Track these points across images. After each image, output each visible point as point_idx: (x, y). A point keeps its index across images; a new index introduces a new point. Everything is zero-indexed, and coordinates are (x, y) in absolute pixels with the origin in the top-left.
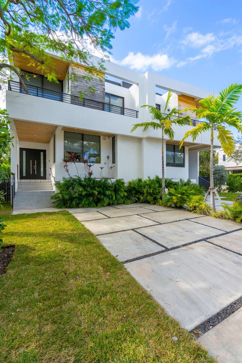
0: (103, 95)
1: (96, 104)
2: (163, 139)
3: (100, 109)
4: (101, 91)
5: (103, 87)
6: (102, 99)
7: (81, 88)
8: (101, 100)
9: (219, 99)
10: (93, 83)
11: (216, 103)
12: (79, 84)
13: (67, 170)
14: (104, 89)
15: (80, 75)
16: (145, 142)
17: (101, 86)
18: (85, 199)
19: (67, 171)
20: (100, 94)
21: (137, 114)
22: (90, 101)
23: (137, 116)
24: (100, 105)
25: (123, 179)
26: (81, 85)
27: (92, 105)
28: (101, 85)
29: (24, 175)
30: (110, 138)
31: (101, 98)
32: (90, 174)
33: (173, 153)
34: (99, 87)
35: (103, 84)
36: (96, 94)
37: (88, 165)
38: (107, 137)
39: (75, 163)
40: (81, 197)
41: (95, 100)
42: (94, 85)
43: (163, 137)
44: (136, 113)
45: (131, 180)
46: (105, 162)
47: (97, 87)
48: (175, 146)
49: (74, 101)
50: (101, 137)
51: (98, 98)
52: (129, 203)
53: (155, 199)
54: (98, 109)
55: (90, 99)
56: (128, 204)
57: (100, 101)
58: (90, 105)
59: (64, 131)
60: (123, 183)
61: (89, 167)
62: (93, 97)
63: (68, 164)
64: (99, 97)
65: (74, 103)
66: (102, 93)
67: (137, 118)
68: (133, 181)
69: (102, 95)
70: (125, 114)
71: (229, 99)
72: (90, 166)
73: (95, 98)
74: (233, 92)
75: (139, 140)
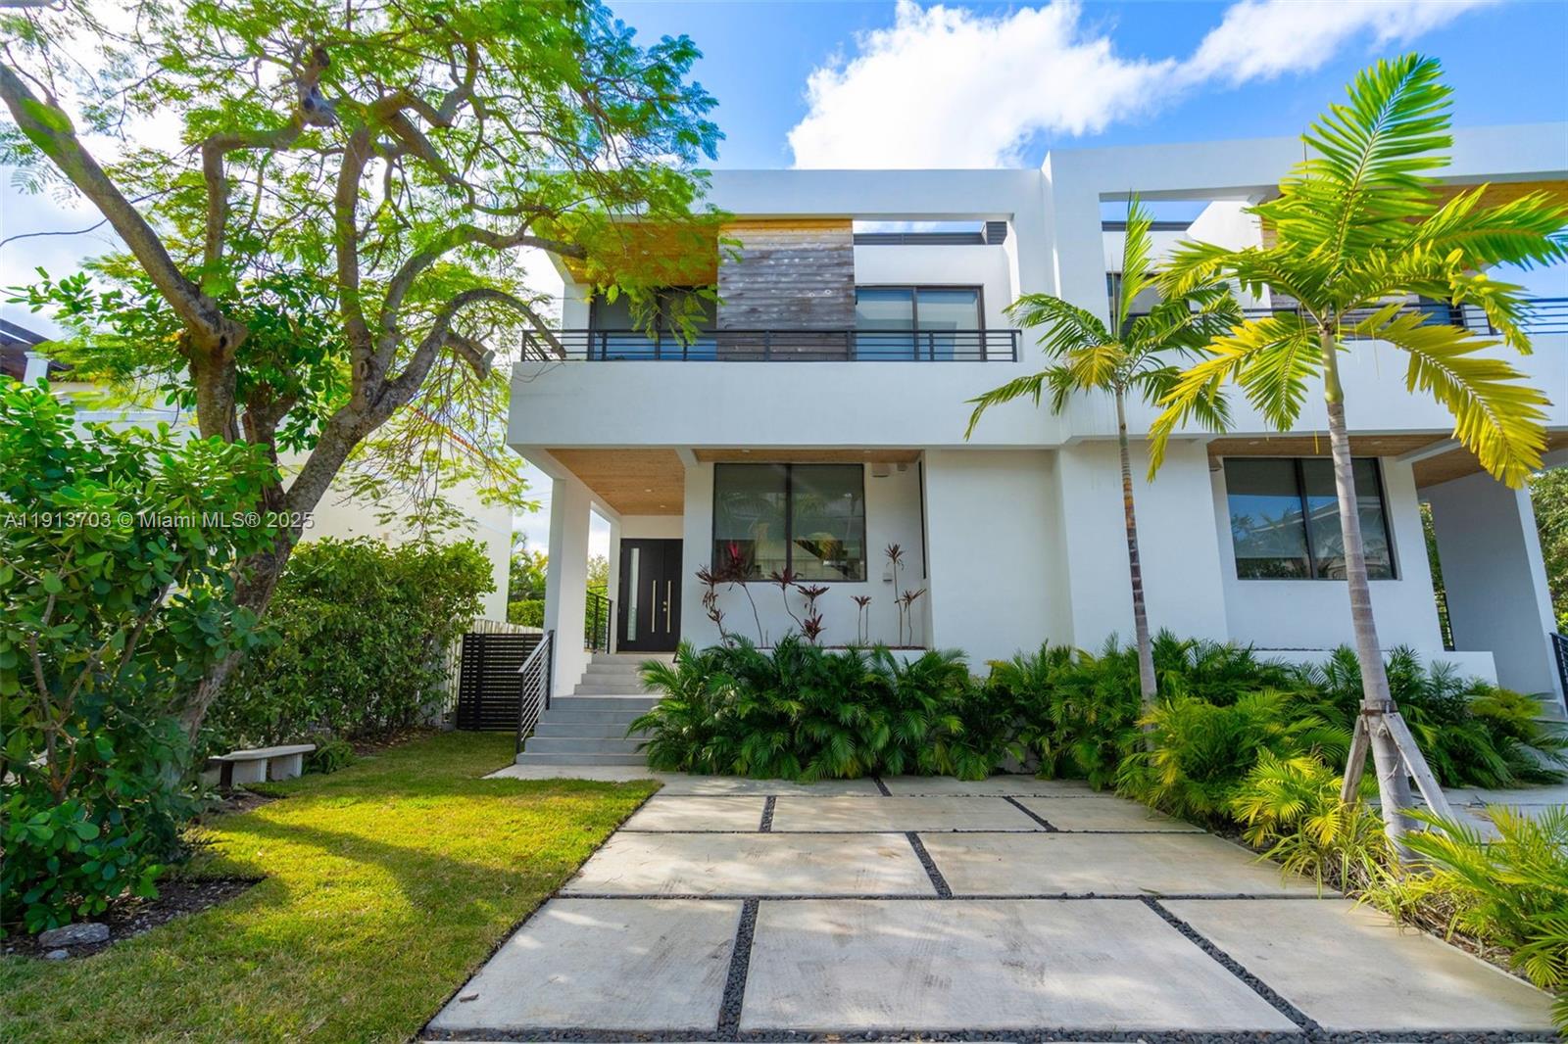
0: (847, 301)
1: (819, 342)
2: (1123, 440)
3: (836, 357)
4: (838, 289)
5: (844, 271)
6: (842, 316)
7: (757, 295)
8: (839, 320)
9: (1317, 177)
10: (806, 266)
11: (1303, 200)
12: (750, 286)
13: (717, 613)
14: (851, 277)
15: (753, 251)
16: (1066, 465)
17: (837, 270)
18: (756, 738)
19: (717, 617)
20: (832, 301)
21: (1014, 345)
22: (790, 335)
23: (1014, 353)
24: (831, 340)
25: (958, 654)
26: (756, 286)
27: (800, 350)
28: (838, 265)
29: (632, 636)
30: (908, 465)
31: (839, 312)
32: (812, 629)
33: (1289, 504)
34: (827, 276)
35: (845, 260)
36: (815, 305)
37: (806, 593)
38: (894, 467)
39: (747, 584)
40: (734, 730)
41: (815, 325)
42: (809, 271)
43: (1123, 427)
44: (1009, 341)
45: (1006, 656)
46: (887, 574)
47: (819, 278)
48: (1305, 465)
49: (729, 349)
50: (868, 467)
51: (827, 318)
52: (982, 776)
53: (1111, 758)
54: (824, 357)
55: (792, 328)
56: (972, 779)
57: (833, 325)
58: (792, 349)
59: (716, 465)
60: (961, 671)
61: (808, 599)
62: (804, 317)
63: (721, 588)
64: (829, 313)
65: (729, 356)
66: (842, 294)
67: (1015, 360)
68: (1017, 660)
69: (841, 300)
70: (989, 357)
71: (1383, 154)
72: (813, 594)
73: (812, 321)
74: (1395, 111)
75: (1043, 458)
